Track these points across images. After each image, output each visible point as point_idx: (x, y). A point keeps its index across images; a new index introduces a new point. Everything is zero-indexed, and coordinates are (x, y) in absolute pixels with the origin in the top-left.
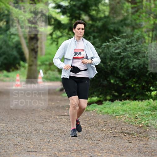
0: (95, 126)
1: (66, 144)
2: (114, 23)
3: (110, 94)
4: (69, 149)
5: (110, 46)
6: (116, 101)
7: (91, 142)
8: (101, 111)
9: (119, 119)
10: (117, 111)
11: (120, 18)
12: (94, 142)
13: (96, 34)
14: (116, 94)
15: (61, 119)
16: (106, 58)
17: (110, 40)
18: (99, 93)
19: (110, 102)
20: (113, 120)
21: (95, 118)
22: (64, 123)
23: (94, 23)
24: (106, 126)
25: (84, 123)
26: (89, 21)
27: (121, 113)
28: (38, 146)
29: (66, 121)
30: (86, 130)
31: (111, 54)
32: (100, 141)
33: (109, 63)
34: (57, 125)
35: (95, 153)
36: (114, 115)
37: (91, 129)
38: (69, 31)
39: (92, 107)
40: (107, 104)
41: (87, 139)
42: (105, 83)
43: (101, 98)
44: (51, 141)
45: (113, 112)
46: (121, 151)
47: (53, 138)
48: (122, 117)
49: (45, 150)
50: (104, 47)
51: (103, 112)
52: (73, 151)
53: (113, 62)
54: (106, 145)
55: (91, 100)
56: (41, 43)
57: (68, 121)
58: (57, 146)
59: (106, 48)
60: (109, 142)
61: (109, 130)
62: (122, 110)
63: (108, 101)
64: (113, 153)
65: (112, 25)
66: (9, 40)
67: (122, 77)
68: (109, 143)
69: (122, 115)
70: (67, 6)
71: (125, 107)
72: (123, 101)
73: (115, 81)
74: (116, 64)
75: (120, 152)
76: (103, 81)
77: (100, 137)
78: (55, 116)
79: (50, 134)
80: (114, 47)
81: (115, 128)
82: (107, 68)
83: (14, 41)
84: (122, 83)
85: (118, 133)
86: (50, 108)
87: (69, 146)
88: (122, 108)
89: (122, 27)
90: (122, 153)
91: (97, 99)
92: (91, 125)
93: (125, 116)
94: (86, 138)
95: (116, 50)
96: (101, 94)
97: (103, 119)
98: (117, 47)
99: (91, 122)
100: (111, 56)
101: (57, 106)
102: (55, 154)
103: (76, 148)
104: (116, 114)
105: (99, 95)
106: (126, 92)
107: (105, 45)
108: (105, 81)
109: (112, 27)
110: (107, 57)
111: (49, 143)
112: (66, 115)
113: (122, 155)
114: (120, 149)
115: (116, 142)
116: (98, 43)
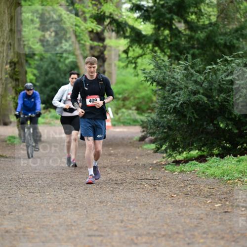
0: (195, 196)
1: (149, 224)
2: (225, 34)
3: (219, 146)
4: (154, 231)
5: (219, 70)
6: (228, 156)
7: (188, 221)
8: (203, 173)
9: (232, 185)
10: (230, 172)
11: (234, 26)
12: (193, 220)
13: (197, 52)
14: (228, 145)
15: (141, 184)
16: (211, 89)
17: (219, 61)
18: (201, 144)
19: (218, 158)
20: (222, 187)
21: (194, 183)
22: (146, 191)
23: (193, 34)
24: (211, 196)
25: (177, 191)
26: (185, 30)
27: (236, 175)
28: (105, 226)
29: (150, 187)
30: (181, 202)
31: (220, 82)
32: (202, 219)
33: (217, 97)
34: (135, 194)
35: (194, 238)
36: (226, 178)
37: (188, 201)
38: (154, 46)
39: (190, 165)
40: (213, 162)
41: (182, 216)
42: (211, 127)
43: (203, 151)
44: (125, 218)
45: (223, 174)
46: (235, 235)
47: (128, 215)
48: (237, 182)
49: (116, 234)
50: (209, 72)
51: (207, 174)
52: (160, 234)
53: (223, 95)
54: (212, 227)
55: (188, 155)
56: (110, 65)
57: (152, 188)
58: (135, 227)
59: (211, 74)
60: (217, 221)
61: (216, 203)
62: (237, 170)
63: (215, 157)
64: (223, 238)
65: (222, 37)
66: (59, 61)
67: (237, 119)
68: (217, 223)
69: (238, 178)
70: (152, 7)
71: (241, 167)
72: (238, 156)
73: (227, 125)
74: (228, 98)
75: (234, 237)
76: (207, 124)
77: (202, 213)
78: (132, 181)
79: (123, 208)
80: (225, 72)
81: (226, 199)
82: (213, 105)
83: (67, 62)
84: (237, 129)
85: (230, 207)
86: (124, 168)
87: (153, 227)
88: (237, 168)
89: (238, 39)
90: (238, 238)
91: (197, 153)
92: (188, 194)
93: (242, 180)
94: (181, 214)
95: (227, 76)
96: (203, 146)
97: (207, 184)
98: (229, 71)
99: (189, 189)
100: (219, 85)
101: (135, 164)
102: (132, 239)
103: (165, 231)
104: (228, 178)
105: (201, 148)
106: (244, 143)
107: (210, 69)
108: (211, 125)
109: (221, 39)
110: (213, 88)
111: (122, 222)
112: (150, 178)
113: (238, 242)
114: (233, 232)
115: (227, 221)
116: (200, 65)
